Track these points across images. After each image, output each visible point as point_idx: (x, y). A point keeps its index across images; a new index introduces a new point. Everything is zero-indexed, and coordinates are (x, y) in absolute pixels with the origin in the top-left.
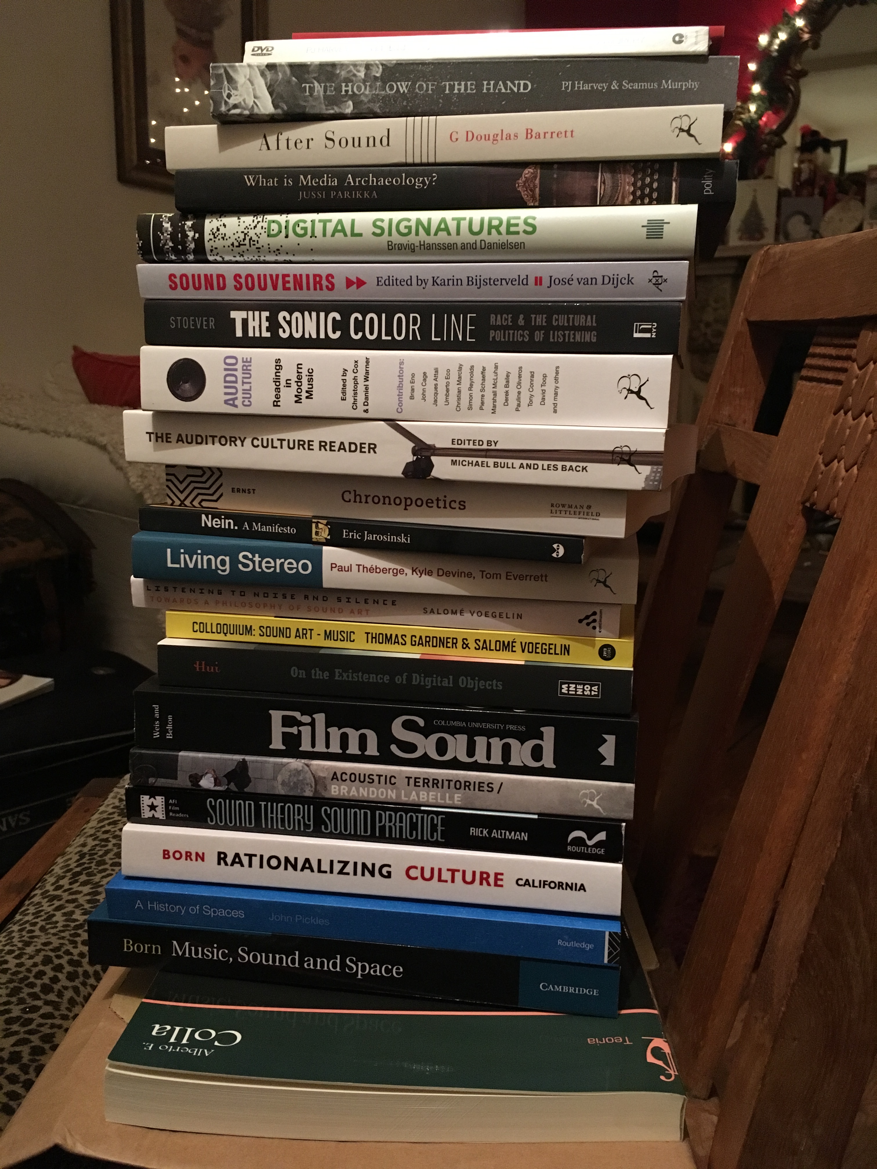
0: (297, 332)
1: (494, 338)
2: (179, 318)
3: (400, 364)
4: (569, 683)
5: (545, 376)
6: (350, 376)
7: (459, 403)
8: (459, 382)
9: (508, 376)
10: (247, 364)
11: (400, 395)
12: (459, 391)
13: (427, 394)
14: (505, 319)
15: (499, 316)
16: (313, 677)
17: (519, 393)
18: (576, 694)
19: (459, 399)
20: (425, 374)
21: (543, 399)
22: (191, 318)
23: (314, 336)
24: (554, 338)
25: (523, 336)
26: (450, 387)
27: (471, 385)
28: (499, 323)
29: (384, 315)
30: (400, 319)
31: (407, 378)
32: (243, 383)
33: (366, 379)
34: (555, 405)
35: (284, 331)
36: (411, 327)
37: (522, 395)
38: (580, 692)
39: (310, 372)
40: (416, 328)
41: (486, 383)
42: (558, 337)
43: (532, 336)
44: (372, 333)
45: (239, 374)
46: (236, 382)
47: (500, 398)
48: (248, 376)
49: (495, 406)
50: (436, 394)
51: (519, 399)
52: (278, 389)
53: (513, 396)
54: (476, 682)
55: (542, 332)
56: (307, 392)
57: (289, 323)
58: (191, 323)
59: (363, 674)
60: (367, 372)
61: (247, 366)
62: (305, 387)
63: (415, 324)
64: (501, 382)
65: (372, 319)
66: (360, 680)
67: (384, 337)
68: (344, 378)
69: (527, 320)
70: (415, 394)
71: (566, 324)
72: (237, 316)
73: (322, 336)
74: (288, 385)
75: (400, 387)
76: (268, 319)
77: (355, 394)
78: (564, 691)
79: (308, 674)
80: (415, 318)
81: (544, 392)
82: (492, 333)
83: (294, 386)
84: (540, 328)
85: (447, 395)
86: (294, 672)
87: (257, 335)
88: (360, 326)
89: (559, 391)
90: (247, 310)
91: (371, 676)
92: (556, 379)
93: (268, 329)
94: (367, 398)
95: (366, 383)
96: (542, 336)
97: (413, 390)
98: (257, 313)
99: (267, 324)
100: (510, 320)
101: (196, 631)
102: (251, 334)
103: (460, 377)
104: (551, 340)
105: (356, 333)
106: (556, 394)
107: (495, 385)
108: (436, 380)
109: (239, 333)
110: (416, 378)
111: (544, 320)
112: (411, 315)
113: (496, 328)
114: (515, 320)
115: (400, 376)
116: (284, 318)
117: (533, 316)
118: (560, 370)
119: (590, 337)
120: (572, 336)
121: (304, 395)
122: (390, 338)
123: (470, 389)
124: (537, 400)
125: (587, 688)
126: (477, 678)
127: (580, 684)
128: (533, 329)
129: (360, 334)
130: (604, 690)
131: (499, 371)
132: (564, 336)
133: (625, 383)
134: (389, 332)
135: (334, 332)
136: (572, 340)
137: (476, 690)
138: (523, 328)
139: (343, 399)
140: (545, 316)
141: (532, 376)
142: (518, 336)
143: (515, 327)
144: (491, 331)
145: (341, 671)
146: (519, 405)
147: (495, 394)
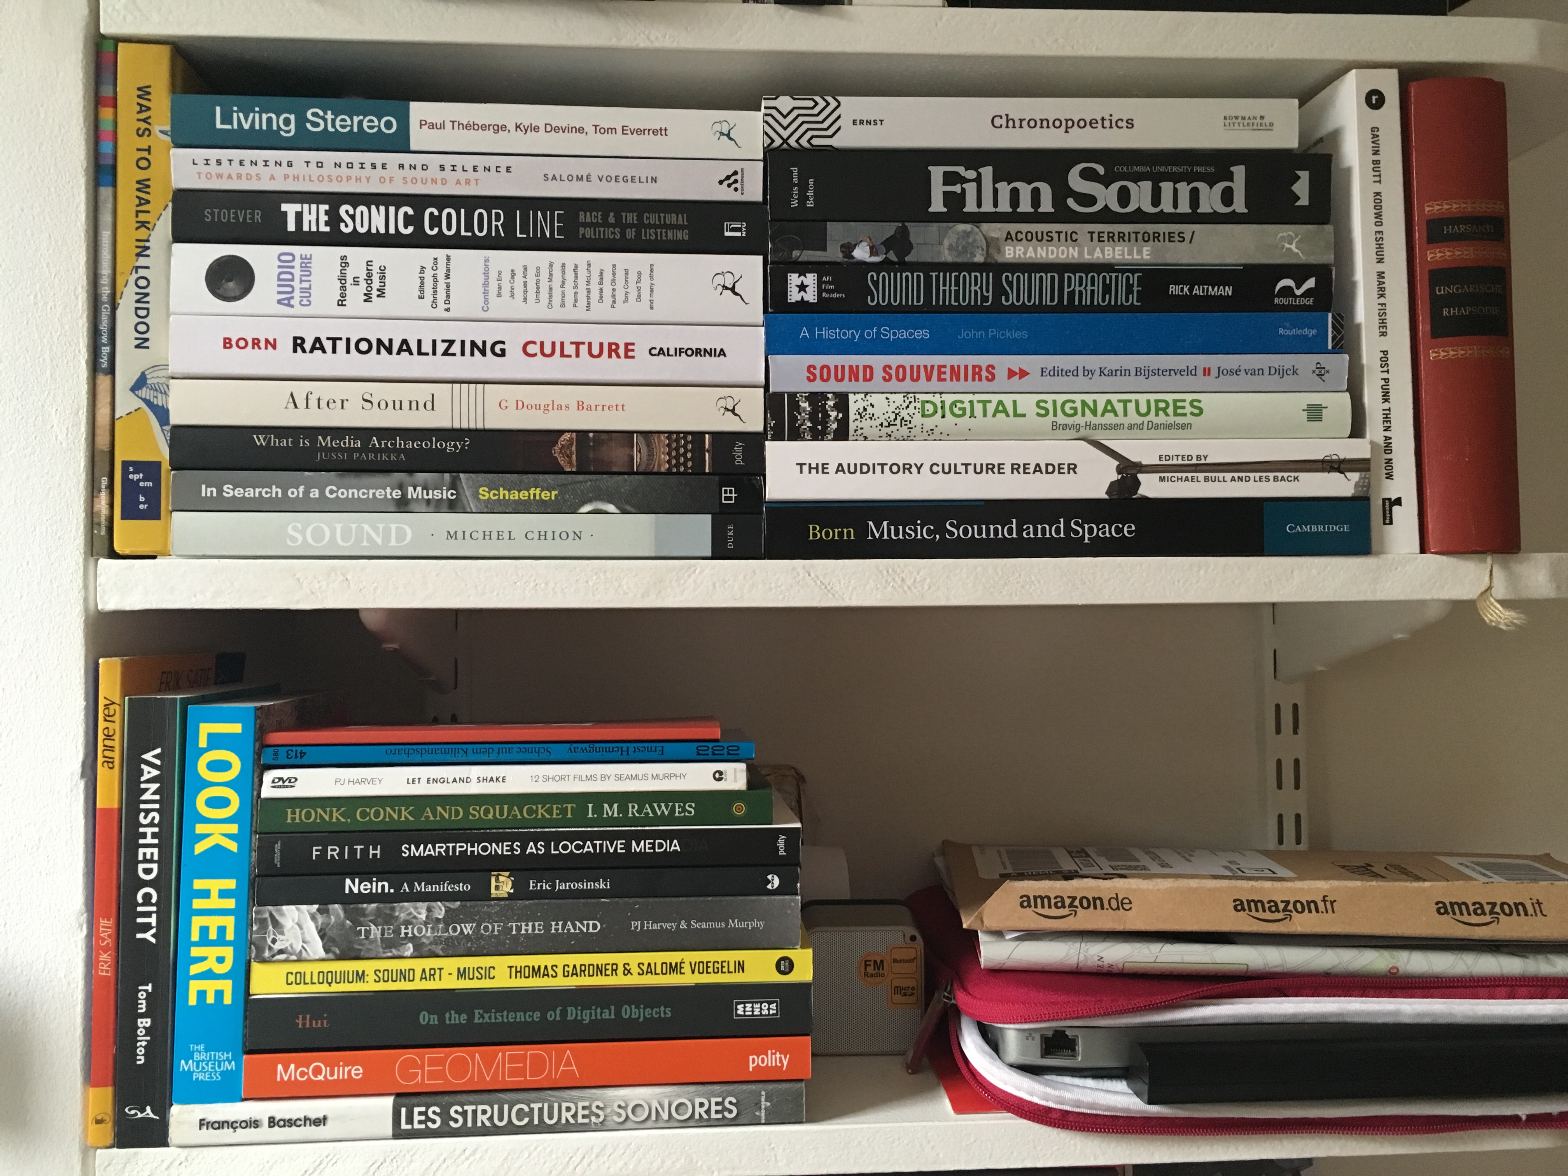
0: (362, 226)
1: (584, 235)
2: (216, 211)
3: (485, 261)
4: (744, 1003)
5: (639, 274)
6: (428, 274)
7: (550, 301)
8: (550, 279)
9: (601, 273)
10: (306, 261)
11: (486, 293)
12: (551, 289)
13: (515, 291)
14: (595, 217)
15: (588, 214)
16: (448, 1022)
17: (614, 290)
18: (753, 1015)
19: (551, 296)
20: (513, 271)
21: (639, 296)
22: (232, 211)
23: (382, 231)
24: (645, 236)
25: (614, 233)
26: (540, 285)
27: (563, 283)
28: (588, 220)
29: (463, 211)
30: (481, 215)
31: (493, 275)
32: (301, 281)
33: (447, 277)
34: (651, 301)
35: (347, 226)
36: (494, 223)
37: (616, 293)
38: (757, 1012)
39: (383, 270)
40: (499, 224)
41: (579, 280)
42: (650, 235)
43: (623, 234)
44: (449, 228)
45: (297, 272)
46: (292, 280)
47: (595, 295)
48: (308, 273)
49: (589, 303)
50: (526, 291)
51: (614, 296)
52: (343, 288)
53: (607, 293)
54: (642, 1010)
55: (634, 230)
56: (378, 290)
57: (353, 217)
58: (232, 216)
59: (508, 1013)
60: (448, 270)
61: (306, 263)
62: (376, 284)
63: (498, 219)
64: (595, 279)
65: (449, 215)
66: (505, 1020)
67: (463, 233)
68: (422, 275)
69: (618, 218)
70: (502, 292)
71: (657, 223)
72: (290, 209)
73: (392, 231)
74: (356, 282)
75: (486, 284)
76: (327, 213)
77: (435, 292)
78: (740, 1012)
79: (442, 1019)
80: (498, 215)
81: (639, 288)
82: (582, 230)
83: (363, 285)
84: (631, 226)
85: (538, 293)
86: (424, 1018)
87: (314, 229)
88: (435, 221)
89: (654, 288)
90: (302, 202)
91: (518, 1014)
92: (651, 276)
93: (327, 224)
94: (448, 296)
95: (447, 281)
96: (634, 233)
97: (500, 288)
98: (314, 207)
99: (326, 218)
100: (600, 217)
101: (291, 984)
102: (306, 228)
103: (551, 275)
104: (644, 238)
105: (431, 229)
106: (652, 290)
107: (588, 282)
108: (525, 277)
109: (291, 227)
110: (503, 275)
111: (635, 218)
112: (494, 211)
113: (585, 225)
114: (605, 217)
115: (486, 274)
116: (347, 212)
117: (624, 214)
118: (654, 267)
119: (682, 235)
120: (664, 234)
121: (375, 293)
122: (470, 234)
123: (562, 286)
124: (633, 296)
125: (765, 1006)
126: (642, 1006)
127: (757, 1002)
128: (624, 227)
129: (436, 230)
130: (782, 1008)
131: (591, 269)
132: (656, 234)
133: (719, 280)
134: (469, 227)
135: (406, 227)
136: (664, 238)
137: (641, 1020)
138: (613, 226)
139: (421, 298)
140: (635, 214)
141: (627, 274)
142: (611, 233)
143: (606, 224)
144: (581, 229)
145: (481, 1011)
146: (614, 302)
147: (589, 291)
